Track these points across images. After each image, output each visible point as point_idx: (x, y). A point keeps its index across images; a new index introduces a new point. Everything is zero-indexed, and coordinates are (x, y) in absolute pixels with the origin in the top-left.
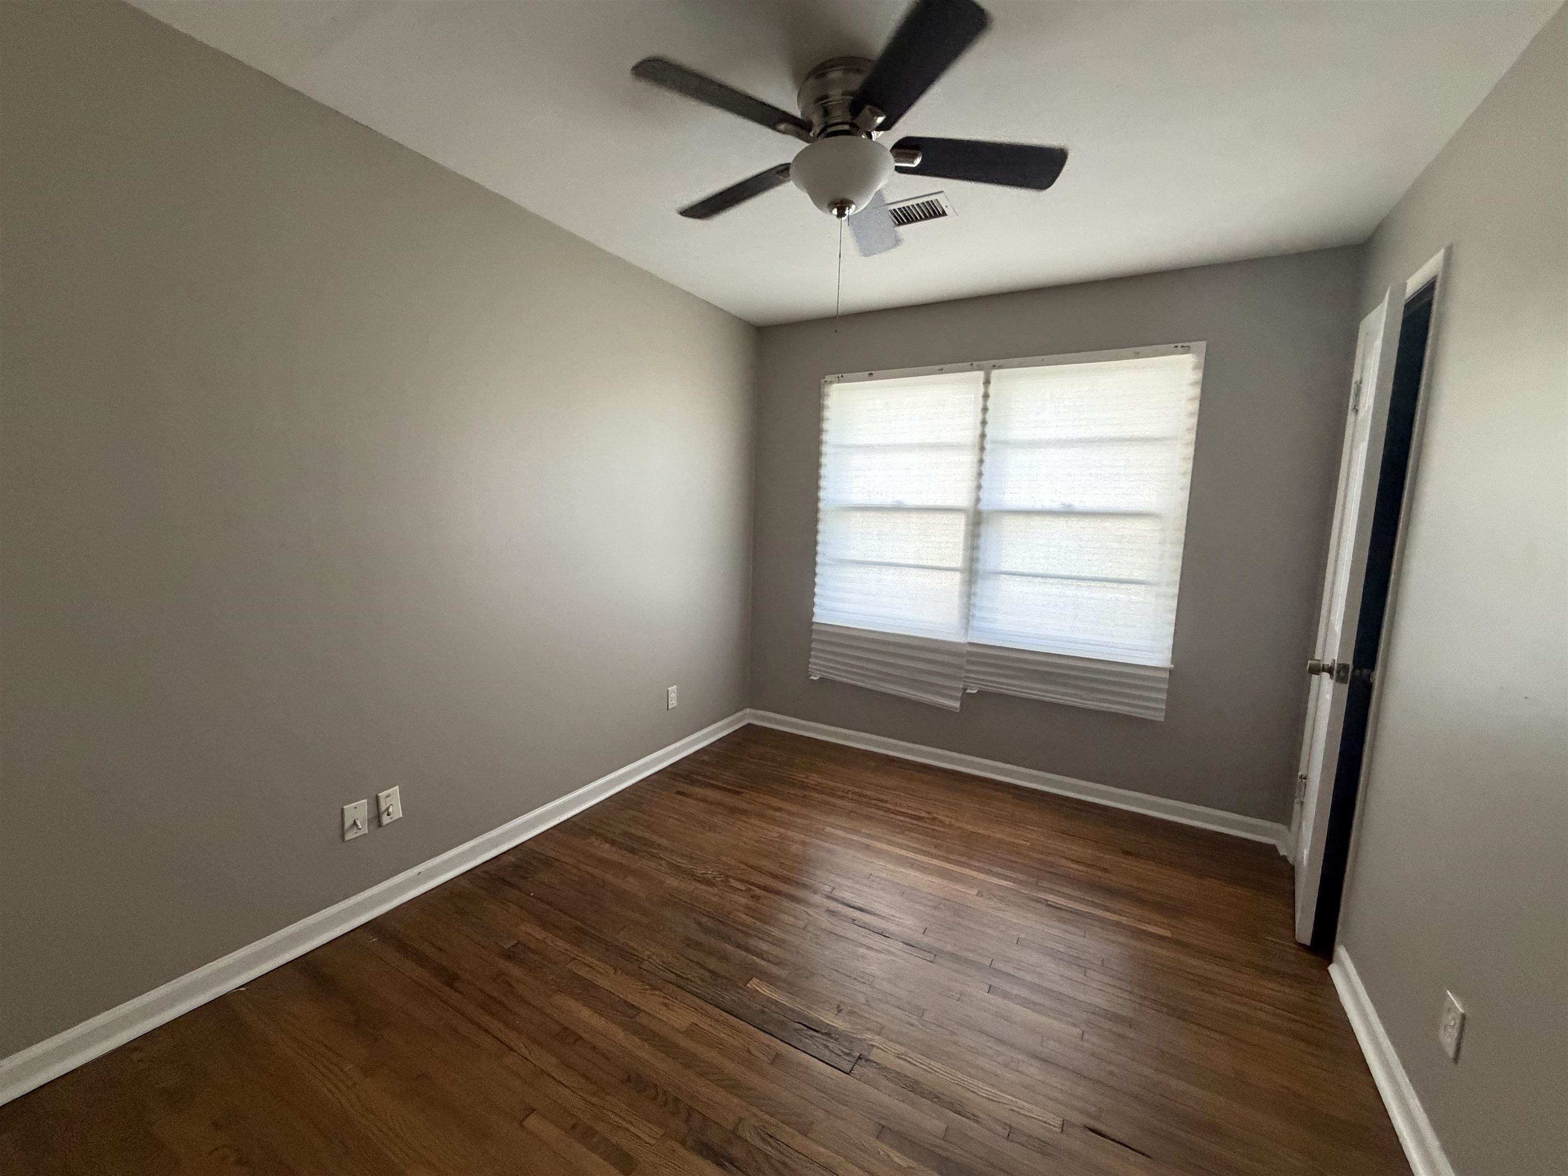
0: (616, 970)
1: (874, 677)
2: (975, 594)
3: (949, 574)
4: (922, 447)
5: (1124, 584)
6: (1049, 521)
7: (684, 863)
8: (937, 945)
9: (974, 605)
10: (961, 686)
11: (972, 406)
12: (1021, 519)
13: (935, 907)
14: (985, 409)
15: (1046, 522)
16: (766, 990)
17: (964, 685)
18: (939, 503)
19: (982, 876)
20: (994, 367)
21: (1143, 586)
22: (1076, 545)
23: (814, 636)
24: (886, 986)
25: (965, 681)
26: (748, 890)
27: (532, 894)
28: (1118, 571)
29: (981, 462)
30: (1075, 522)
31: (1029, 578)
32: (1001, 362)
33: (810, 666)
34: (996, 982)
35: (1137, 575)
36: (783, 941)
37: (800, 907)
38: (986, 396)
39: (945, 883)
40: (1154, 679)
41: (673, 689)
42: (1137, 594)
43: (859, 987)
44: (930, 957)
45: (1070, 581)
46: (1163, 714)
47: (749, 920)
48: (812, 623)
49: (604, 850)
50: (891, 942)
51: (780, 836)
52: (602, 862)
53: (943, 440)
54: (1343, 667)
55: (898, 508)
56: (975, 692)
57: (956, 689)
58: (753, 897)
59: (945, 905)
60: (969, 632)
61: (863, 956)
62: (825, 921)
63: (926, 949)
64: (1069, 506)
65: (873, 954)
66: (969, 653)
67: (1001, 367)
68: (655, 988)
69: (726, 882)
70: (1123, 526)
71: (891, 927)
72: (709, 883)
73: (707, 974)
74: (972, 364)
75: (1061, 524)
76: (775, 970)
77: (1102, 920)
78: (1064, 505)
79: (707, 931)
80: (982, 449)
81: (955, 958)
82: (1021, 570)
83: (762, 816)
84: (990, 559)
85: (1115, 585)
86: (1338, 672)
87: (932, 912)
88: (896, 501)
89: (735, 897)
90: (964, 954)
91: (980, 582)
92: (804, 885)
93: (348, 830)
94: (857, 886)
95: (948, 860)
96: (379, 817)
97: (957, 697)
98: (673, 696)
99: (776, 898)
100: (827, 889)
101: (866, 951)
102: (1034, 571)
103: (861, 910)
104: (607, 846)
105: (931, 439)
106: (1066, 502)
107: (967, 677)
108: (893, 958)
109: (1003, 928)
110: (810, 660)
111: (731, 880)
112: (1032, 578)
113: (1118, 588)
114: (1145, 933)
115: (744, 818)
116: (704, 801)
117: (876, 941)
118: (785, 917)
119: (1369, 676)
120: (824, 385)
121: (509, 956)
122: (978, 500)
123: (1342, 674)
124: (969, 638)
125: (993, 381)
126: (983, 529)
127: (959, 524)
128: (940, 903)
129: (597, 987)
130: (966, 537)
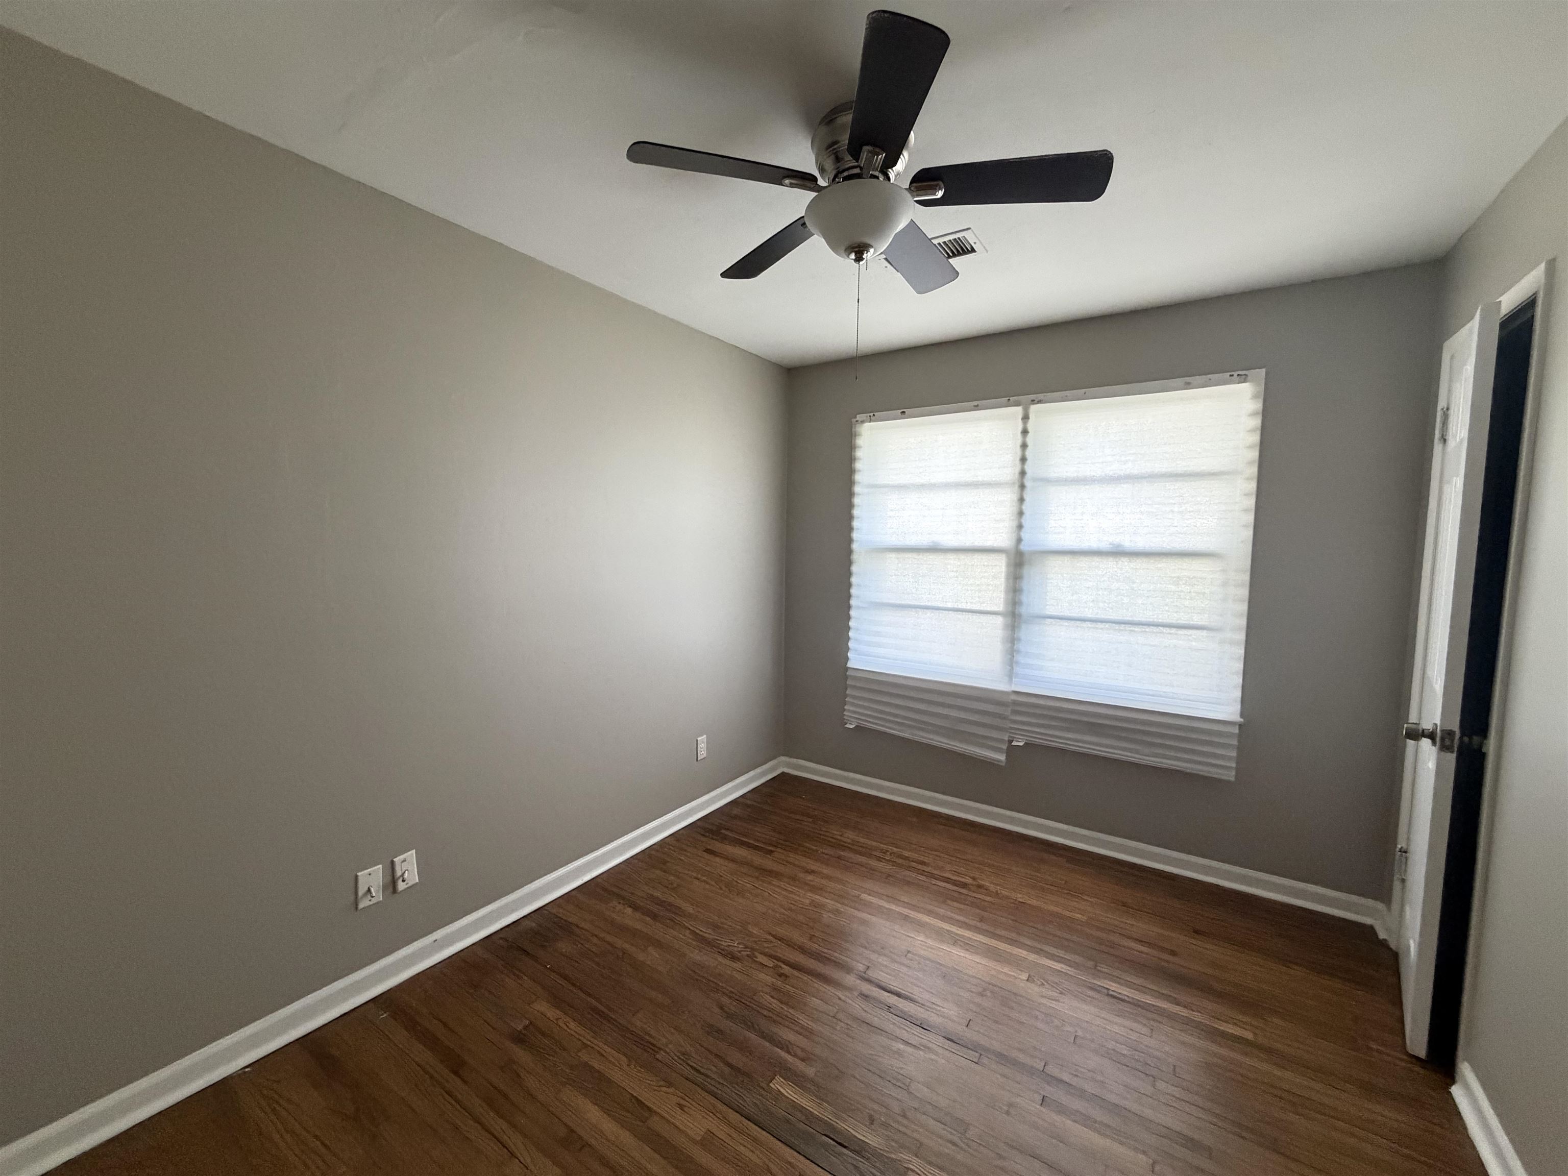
0: (629, 1061)
1: (914, 727)
2: (1019, 640)
3: (991, 618)
4: (958, 485)
5: (1183, 630)
6: (1097, 562)
7: (709, 934)
8: (984, 1041)
9: (1018, 652)
10: (1006, 738)
11: (1010, 442)
12: (1067, 559)
13: (981, 995)
14: (1024, 446)
15: (1094, 563)
16: (789, 1091)
17: (1009, 736)
18: (979, 542)
19: (1032, 957)
20: (1033, 402)
21: (1205, 631)
22: (1127, 587)
23: (849, 682)
24: (925, 1092)
25: (1011, 733)
26: (775, 967)
27: (548, 966)
28: (1175, 615)
29: (1021, 500)
30: (1126, 564)
31: (1078, 622)
32: (1041, 396)
33: (845, 713)
34: (1050, 1091)
35: (1196, 620)
36: (811, 1032)
37: (830, 990)
38: (1025, 432)
39: (991, 964)
40: (1220, 734)
41: (702, 739)
42: (1198, 639)
43: (894, 1092)
44: (974, 1056)
45: (1123, 626)
46: (1233, 773)
47: (775, 1004)
48: (847, 669)
49: (628, 917)
50: (931, 1036)
51: (813, 903)
52: (623, 930)
53: (980, 479)
54: (1448, 734)
55: (934, 549)
56: (1021, 744)
57: (1001, 741)
58: (781, 975)
59: (992, 992)
60: (1013, 679)
61: (899, 1053)
62: (857, 1007)
63: (970, 1046)
64: (1119, 546)
65: (910, 1050)
66: (1015, 703)
67: (1040, 402)
68: (670, 1084)
69: (751, 957)
70: (1180, 567)
71: (934, 1019)
72: (734, 958)
73: (727, 1070)
74: (1009, 400)
75: (1110, 565)
76: (801, 1066)
77: (1172, 1017)
78: (1112, 545)
79: (730, 1016)
80: (1022, 487)
81: (1002, 1058)
82: (1067, 614)
83: (793, 879)
84: (1031, 603)
85: (1173, 631)
86: (1442, 739)
87: (978, 1000)
88: (933, 542)
89: (762, 976)
90: (1015, 1054)
91: (1024, 626)
92: (835, 962)
93: (362, 898)
94: (895, 966)
95: (994, 936)
96: (394, 882)
97: (1002, 749)
98: (702, 746)
99: (805, 978)
100: (861, 967)
101: (902, 1047)
102: (1082, 615)
103: (898, 995)
104: (629, 911)
105: (968, 477)
106: (1115, 543)
107: (1011, 728)
108: (933, 1057)
109: (1056, 1022)
110: (846, 707)
111: (757, 954)
112: (1079, 622)
113: (1176, 634)
114: (1223, 1034)
115: (775, 882)
116: (733, 860)
117: (915, 1035)
118: (815, 1002)
119: (1481, 746)
120: (855, 424)
121: (519, 1039)
122: (1019, 540)
123: (1447, 742)
124: (1013, 685)
125: (1032, 416)
126: (1026, 571)
127: (999, 566)
128: (985, 990)
129: (609, 1081)
130: (1007, 579)
